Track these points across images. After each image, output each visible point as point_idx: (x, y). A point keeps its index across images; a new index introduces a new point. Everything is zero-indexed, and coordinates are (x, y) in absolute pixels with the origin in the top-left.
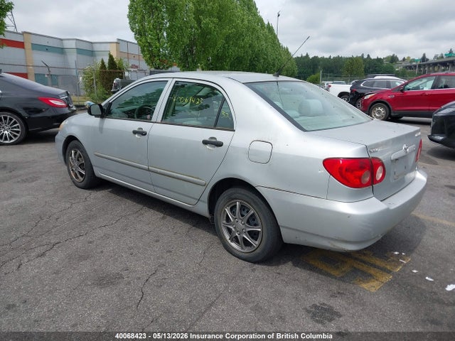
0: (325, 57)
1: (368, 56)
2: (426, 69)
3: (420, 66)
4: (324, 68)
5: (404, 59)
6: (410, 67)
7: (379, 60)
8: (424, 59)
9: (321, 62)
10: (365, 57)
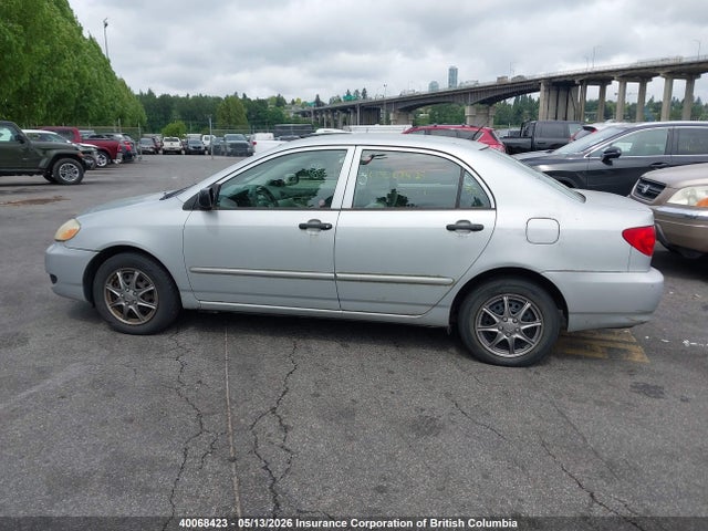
0: (181, 96)
1: (244, 95)
2: (324, 116)
3: (315, 112)
4: (182, 114)
5: (293, 102)
6: (304, 114)
7: (262, 102)
8: (318, 102)
9: (175, 105)
10: (241, 97)
